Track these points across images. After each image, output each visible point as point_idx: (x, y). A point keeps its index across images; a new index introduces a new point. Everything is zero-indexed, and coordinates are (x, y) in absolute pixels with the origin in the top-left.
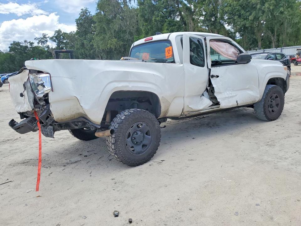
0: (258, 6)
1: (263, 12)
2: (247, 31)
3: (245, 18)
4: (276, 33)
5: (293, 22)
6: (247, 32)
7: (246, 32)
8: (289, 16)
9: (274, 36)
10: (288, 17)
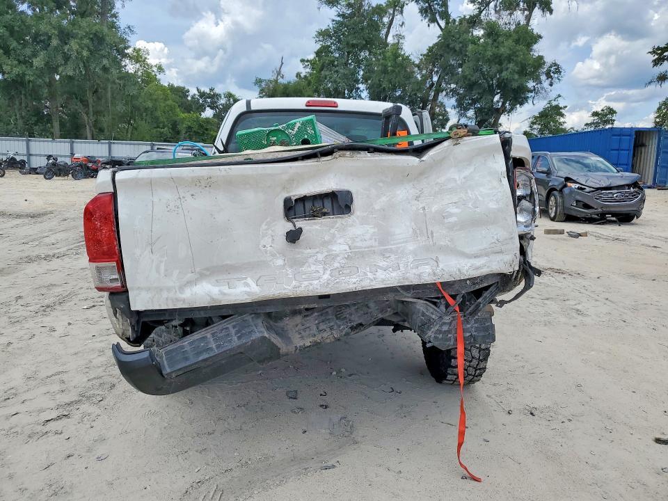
0: (55, 42)
1: (67, 58)
2: (25, 91)
3: (22, 58)
4: (91, 109)
5: (127, 93)
6: (23, 92)
7: (21, 92)
8: (119, 78)
9: (87, 114)
10: (117, 81)
